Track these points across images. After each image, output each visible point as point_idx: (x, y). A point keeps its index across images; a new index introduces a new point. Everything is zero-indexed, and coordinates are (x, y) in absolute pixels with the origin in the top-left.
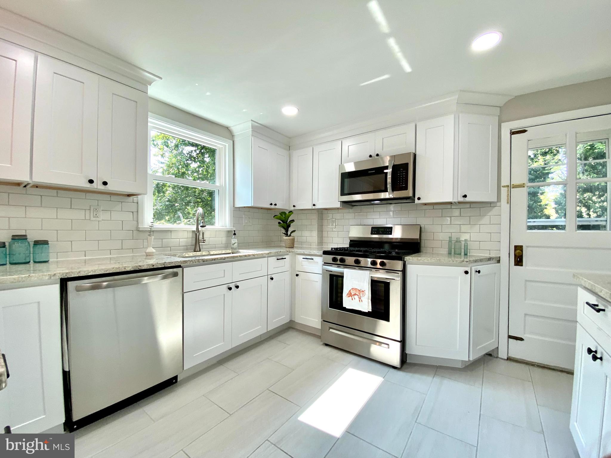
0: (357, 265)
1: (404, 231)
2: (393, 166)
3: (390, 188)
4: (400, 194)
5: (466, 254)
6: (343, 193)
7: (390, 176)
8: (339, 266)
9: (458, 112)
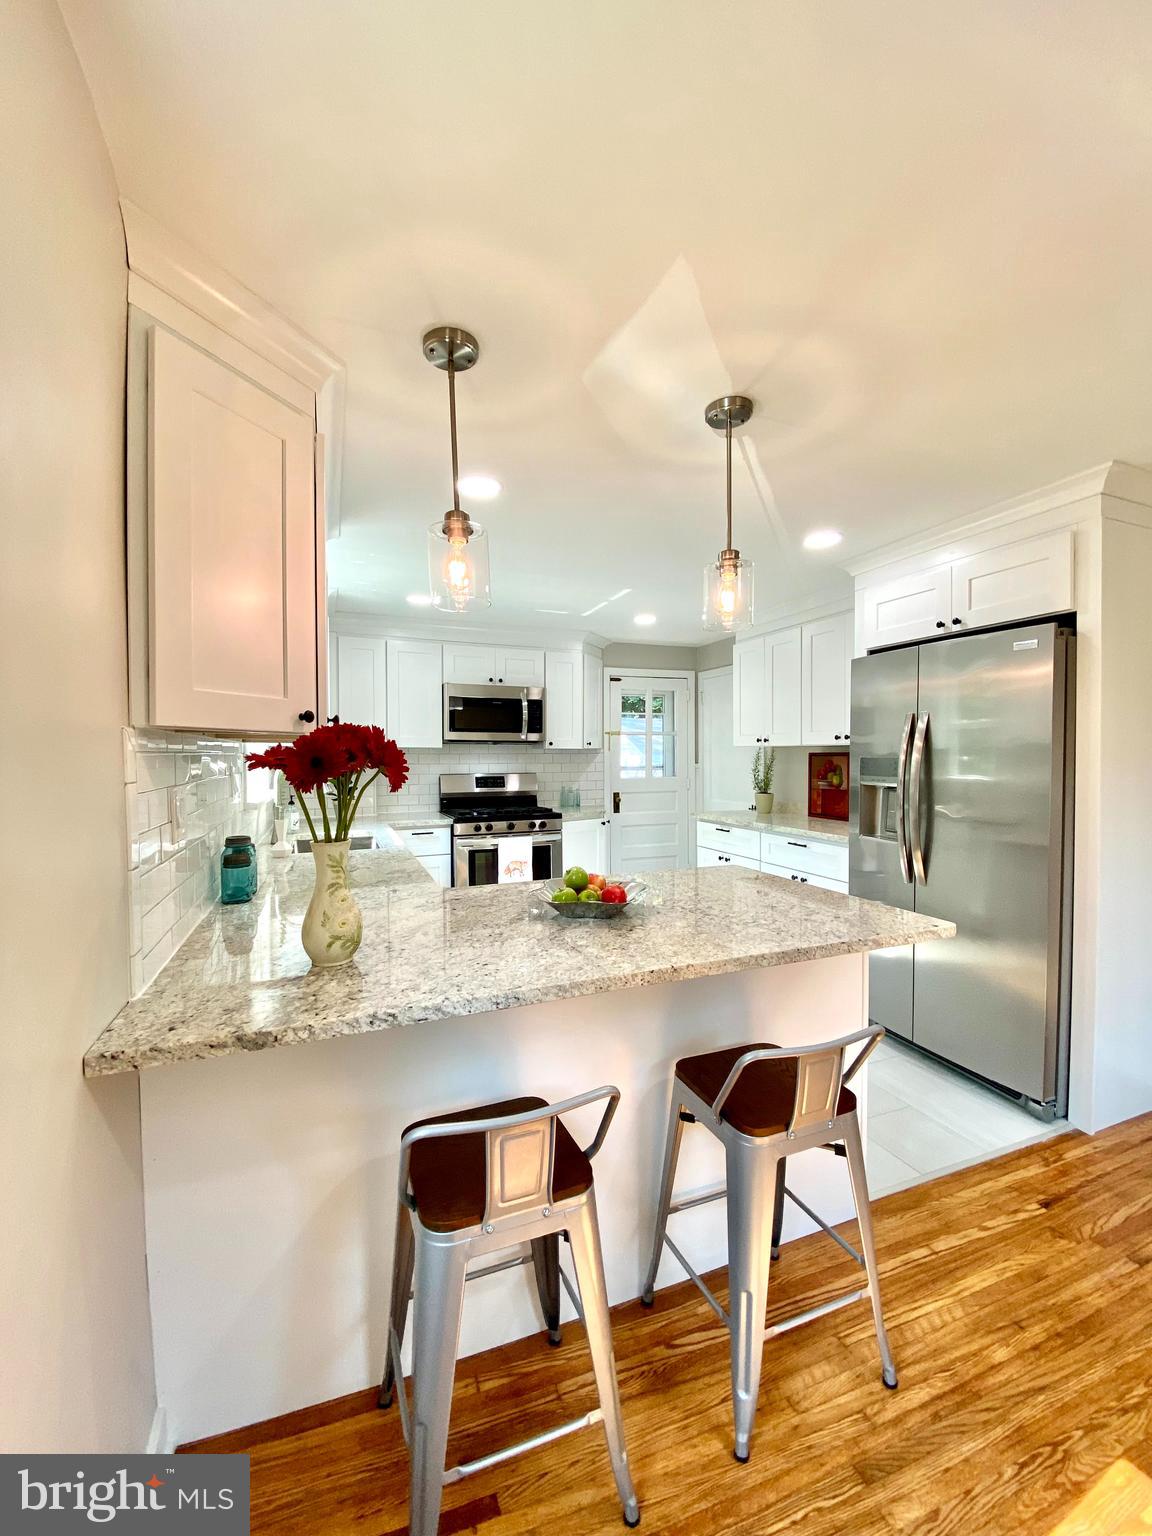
0: (511, 831)
1: (521, 782)
2: (529, 701)
3: (525, 728)
4: (533, 737)
5: (578, 805)
6: (453, 728)
7: (525, 712)
8: (484, 836)
9: (584, 652)
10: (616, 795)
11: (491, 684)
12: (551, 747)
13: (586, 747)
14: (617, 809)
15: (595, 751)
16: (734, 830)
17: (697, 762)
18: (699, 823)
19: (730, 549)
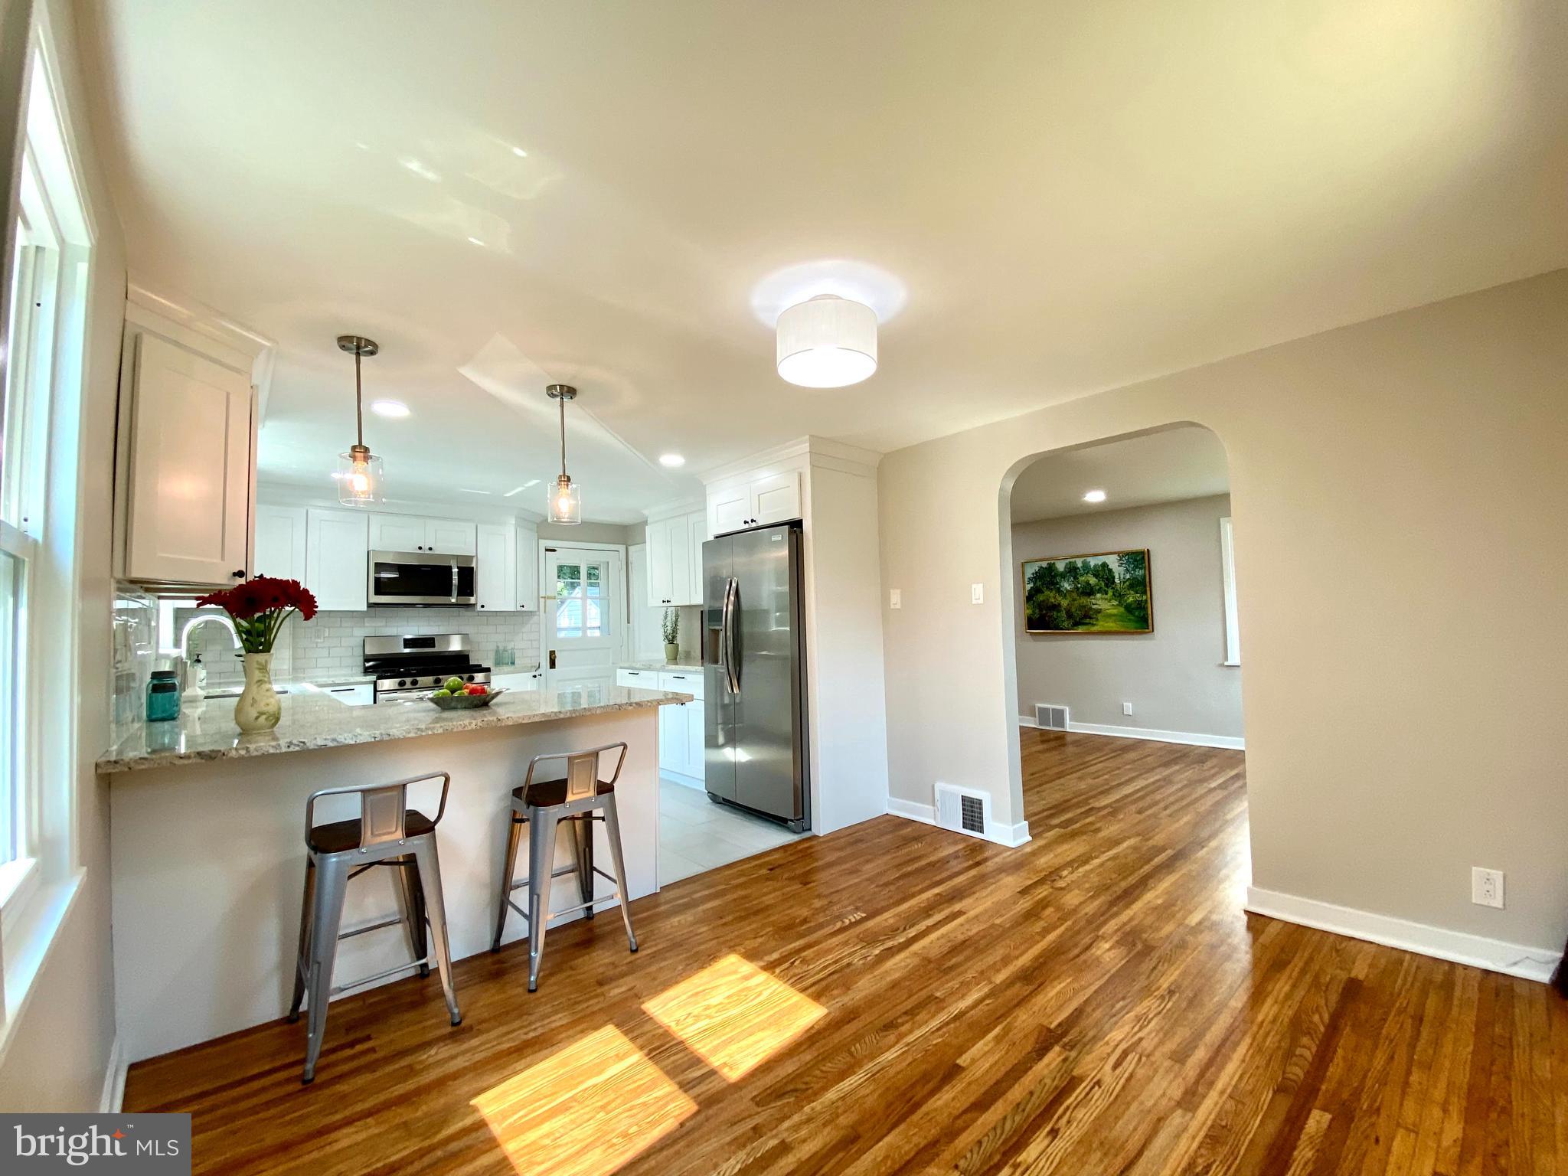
2: (458, 568)
3: (455, 592)
4: (463, 600)
5: (513, 663)
6: (378, 592)
7: (455, 578)
8: (409, 690)
9: (517, 525)
10: (552, 653)
11: (420, 551)
12: (482, 609)
13: (519, 609)
14: (553, 665)
15: (531, 613)
16: (642, 673)
17: (629, 622)
18: (618, 670)
19: (564, 475)
